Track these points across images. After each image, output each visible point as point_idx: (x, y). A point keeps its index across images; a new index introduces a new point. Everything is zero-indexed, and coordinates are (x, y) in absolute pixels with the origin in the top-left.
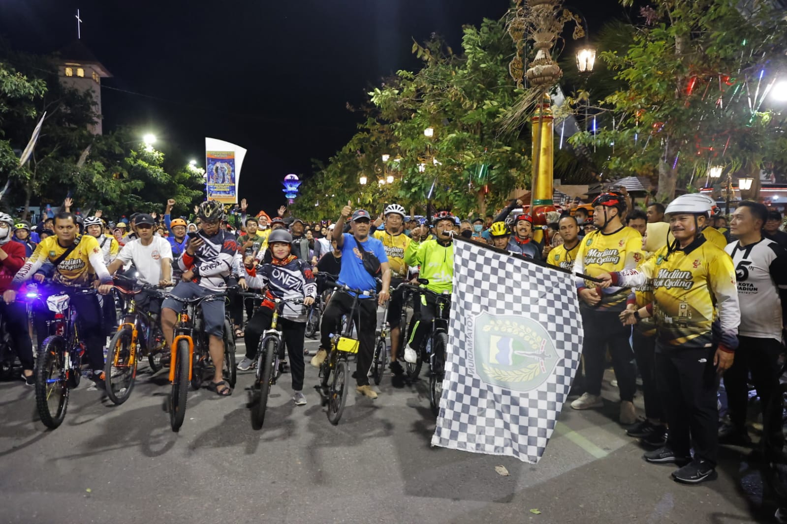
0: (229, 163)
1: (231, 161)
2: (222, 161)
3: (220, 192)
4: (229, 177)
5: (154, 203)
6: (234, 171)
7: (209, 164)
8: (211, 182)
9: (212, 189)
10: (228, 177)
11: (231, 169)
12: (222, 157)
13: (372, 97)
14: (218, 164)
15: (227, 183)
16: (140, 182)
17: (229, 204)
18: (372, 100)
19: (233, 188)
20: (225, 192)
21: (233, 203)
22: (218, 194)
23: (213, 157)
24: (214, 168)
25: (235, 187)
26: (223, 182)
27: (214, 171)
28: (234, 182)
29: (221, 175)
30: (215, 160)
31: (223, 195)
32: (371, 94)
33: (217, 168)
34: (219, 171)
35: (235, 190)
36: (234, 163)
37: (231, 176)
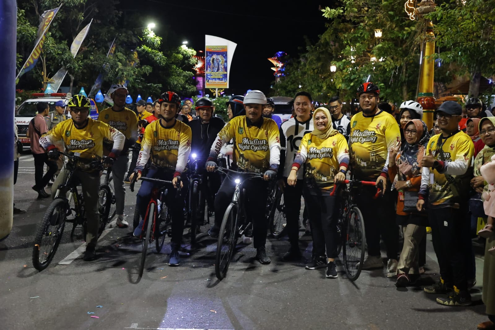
0: (222, 55)
1: (224, 54)
2: (218, 53)
3: (215, 79)
4: (223, 67)
5: (154, 84)
6: (226, 62)
7: (207, 57)
8: (209, 71)
9: (209, 77)
10: (221, 67)
11: (224, 60)
12: (218, 50)
13: (324, 13)
14: (215, 56)
15: (221, 72)
16: (148, 68)
17: (222, 89)
18: (323, 15)
19: (225, 76)
20: (219, 79)
21: (225, 87)
22: (214, 81)
23: (210, 51)
24: (211, 60)
25: (226, 75)
26: (218, 70)
27: (211, 62)
28: (226, 71)
29: (216, 65)
30: (212, 53)
31: (217, 81)
32: (323, 10)
33: (213, 59)
34: (215, 62)
35: (226, 77)
36: (226, 55)
37: (224, 65)
